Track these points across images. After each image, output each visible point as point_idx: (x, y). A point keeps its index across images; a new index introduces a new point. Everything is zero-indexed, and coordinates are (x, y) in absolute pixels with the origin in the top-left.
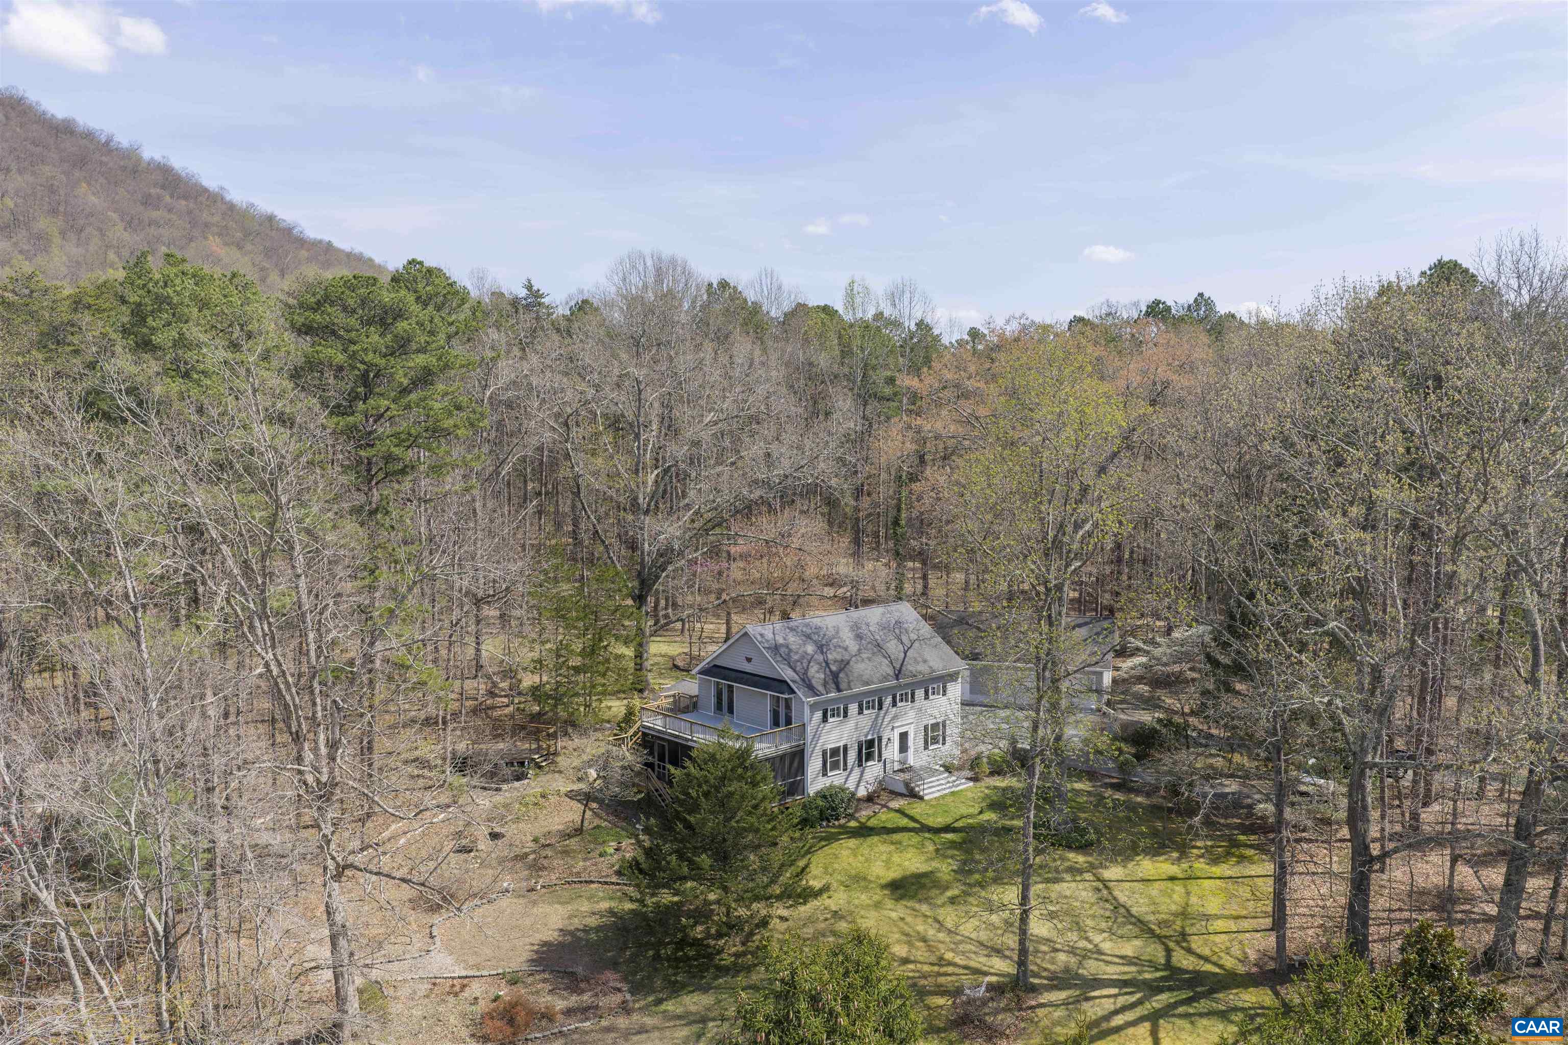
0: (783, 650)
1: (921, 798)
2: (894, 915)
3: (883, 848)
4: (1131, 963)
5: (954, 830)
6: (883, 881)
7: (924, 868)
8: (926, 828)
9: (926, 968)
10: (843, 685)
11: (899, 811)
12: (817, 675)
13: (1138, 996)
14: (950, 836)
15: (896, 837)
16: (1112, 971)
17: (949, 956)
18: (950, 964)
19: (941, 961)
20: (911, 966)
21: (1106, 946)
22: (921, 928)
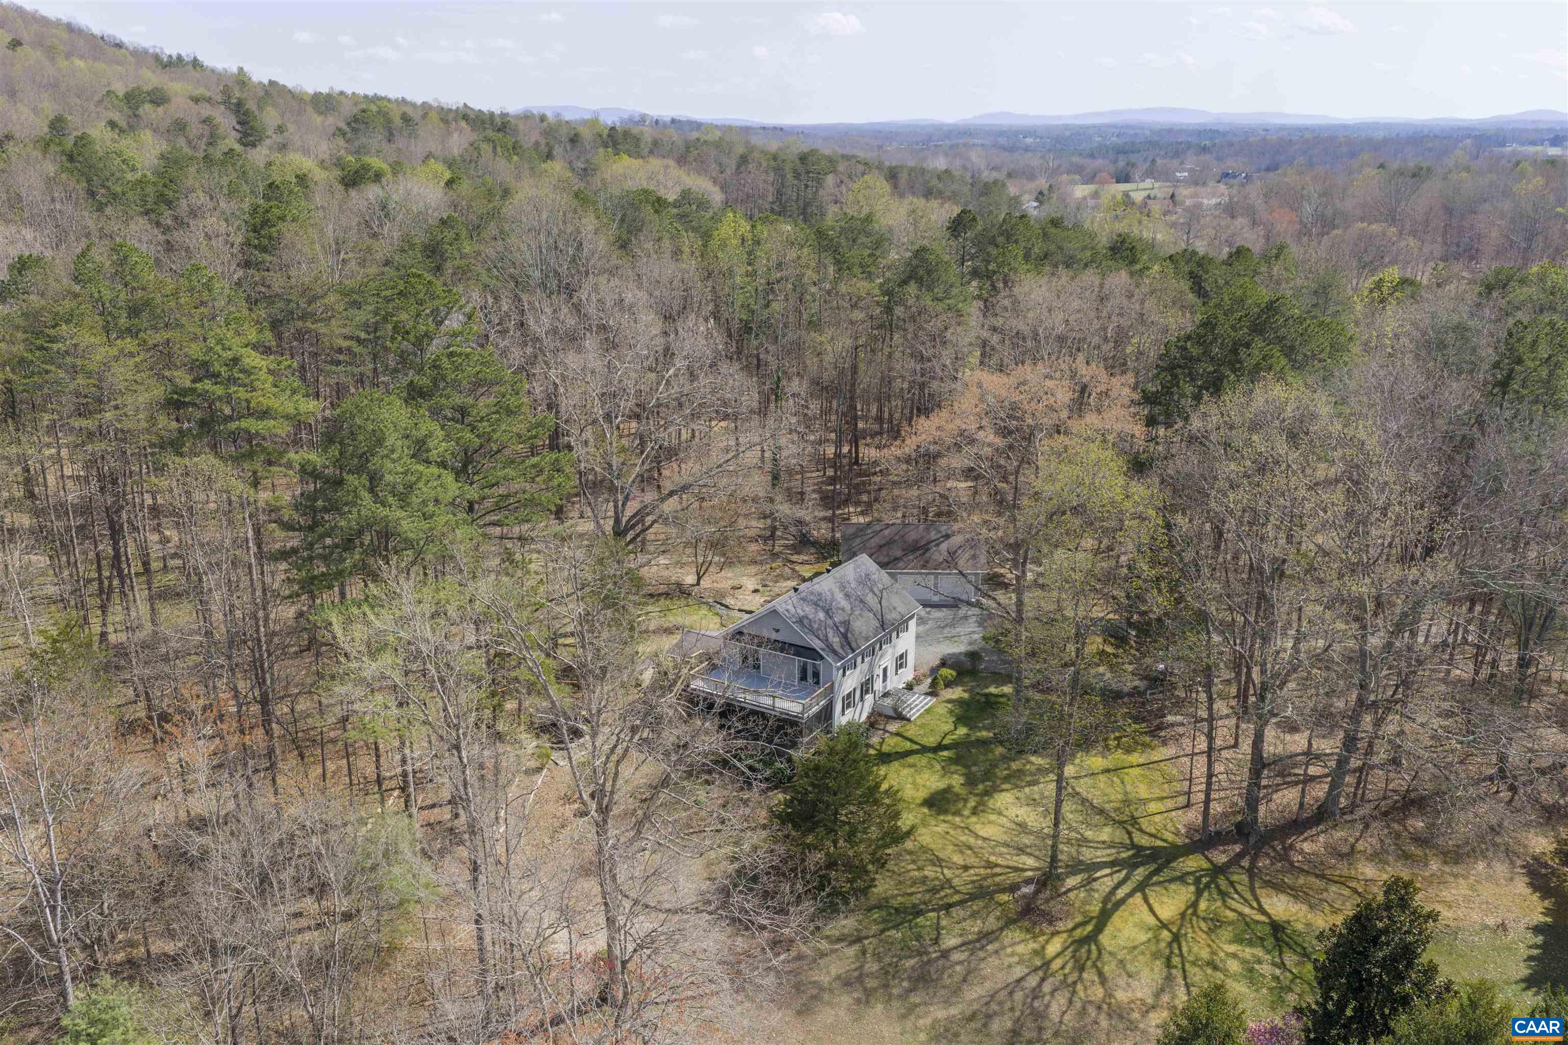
0: (806, 622)
1: (909, 720)
2: (938, 829)
3: (906, 771)
4: (1110, 847)
5: (946, 748)
6: (918, 801)
7: (942, 785)
8: (924, 750)
9: (982, 871)
10: (854, 645)
11: (898, 734)
12: (835, 640)
13: (1124, 872)
14: (945, 753)
15: (911, 760)
16: (1102, 855)
17: (993, 859)
18: (997, 865)
19: (990, 865)
20: (972, 872)
21: (1089, 834)
22: (963, 838)
